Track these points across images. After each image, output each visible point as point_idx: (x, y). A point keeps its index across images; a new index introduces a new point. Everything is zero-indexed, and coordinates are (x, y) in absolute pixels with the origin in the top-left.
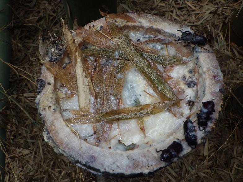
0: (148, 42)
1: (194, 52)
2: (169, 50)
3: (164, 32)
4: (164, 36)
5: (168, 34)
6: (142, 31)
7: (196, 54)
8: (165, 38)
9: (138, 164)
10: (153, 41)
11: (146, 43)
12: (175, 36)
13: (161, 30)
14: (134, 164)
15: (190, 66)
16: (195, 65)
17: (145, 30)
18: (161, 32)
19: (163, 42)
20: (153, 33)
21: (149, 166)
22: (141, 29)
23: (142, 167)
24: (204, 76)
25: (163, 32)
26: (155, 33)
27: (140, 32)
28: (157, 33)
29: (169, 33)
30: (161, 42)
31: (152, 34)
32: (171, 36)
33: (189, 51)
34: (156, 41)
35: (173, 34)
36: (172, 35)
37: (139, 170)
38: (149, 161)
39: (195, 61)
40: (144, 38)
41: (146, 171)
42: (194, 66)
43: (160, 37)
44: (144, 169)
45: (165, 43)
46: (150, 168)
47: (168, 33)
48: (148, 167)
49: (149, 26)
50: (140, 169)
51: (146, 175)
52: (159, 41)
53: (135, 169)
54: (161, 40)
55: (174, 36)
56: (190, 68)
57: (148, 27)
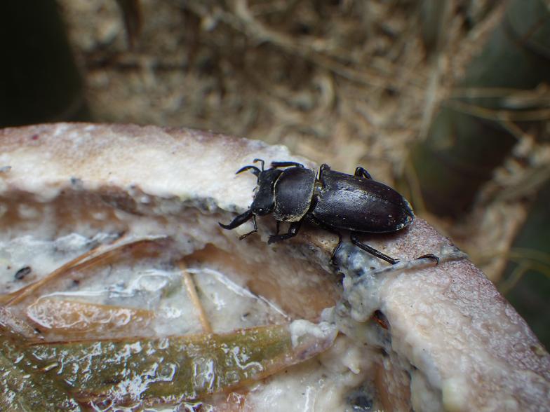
1: (347, 282)
2: (207, 291)
3: (152, 197)
4: (162, 219)
6: (36, 220)
7: (361, 287)
8: (169, 230)
10: (109, 261)
11: (69, 281)
12: (211, 208)
13: (132, 193)
15: (348, 370)
16: (377, 357)
17: (47, 209)
18: (133, 201)
19: (168, 256)
20: (99, 216)
22: (25, 212)
25: (144, 199)
26: (111, 217)
27: (29, 225)
28: (120, 215)
30: (155, 255)
31: (98, 226)
32: (194, 216)
33: (315, 278)
34: (127, 254)
35: (197, 199)
36: (196, 204)
40: (58, 252)
42: (367, 363)
43: (141, 231)
45: (178, 257)
47: (173, 199)
52: (141, 253)
54: (151, 249)
55: (207, 209)
56: (349, 380)
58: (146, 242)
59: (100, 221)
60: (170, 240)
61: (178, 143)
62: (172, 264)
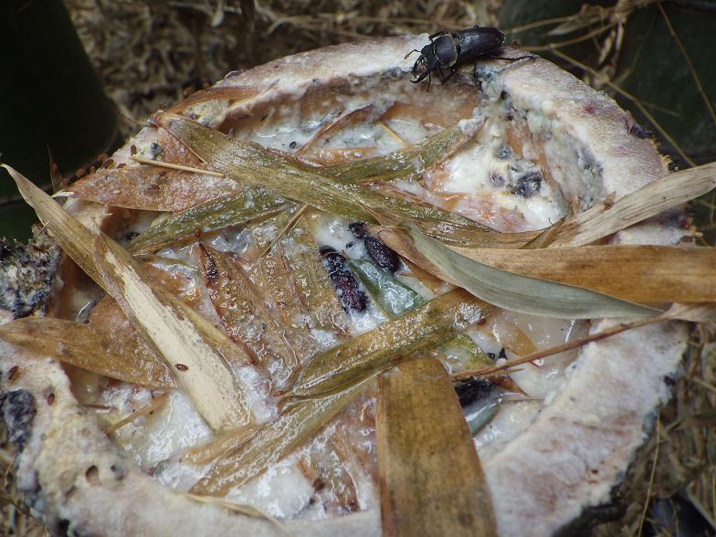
0: (327, 136)
1: (484, 84)
2: (400, 132)
3: (360, 78)
4: (366, 94)
5: (374, 82)
6: (289, 116)
7: (492, 82)
8: (371, 100)
9: (552, 488)
10: (339, 127)
11: (324, 140)
12: (399, 73)
13: (349, 79)
14: (538, 494)
15: (494, 137)
16: (507, 124)
17: (297, 106)
18: (349, 86)
19: (371, 118)
20: (326, 104)
21: (595, 472)
22: (284, 110)
23: (573, 487)
24: (556, 124)
25: (356, 82)
26: (334, 102)
27: (285, 120)
28: (339, 99)
29: (377, 74)
30: (364, 120)
31: (325, 111)
32: (387, 84)
33: (465, 96)
34: (349, 121)
35: (389, 71)
36: (389, 74)
37: (571, 502)
38: (582, 450)
39: (502, 110)
40: (307, 131)
41: (599, 493)
42: (503, 131)
43: (353, 105)
44: (585, 487)
45: (378, 117)
46: (602, 473)
47: (374, 75)
48: (594, 477)
49: (304, 85)
50: (570, 497)
51: (607, 506)
52: (357, 118)
53: (553, 510)
54: (361, 116)
55: (395, 76)
56: (496, 143)
57: (303, 91)
58: (358, 111)
59: (326, 107)
60: (372, 106)
61: (364, 48)
62: (375, 122)
